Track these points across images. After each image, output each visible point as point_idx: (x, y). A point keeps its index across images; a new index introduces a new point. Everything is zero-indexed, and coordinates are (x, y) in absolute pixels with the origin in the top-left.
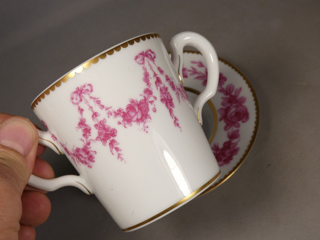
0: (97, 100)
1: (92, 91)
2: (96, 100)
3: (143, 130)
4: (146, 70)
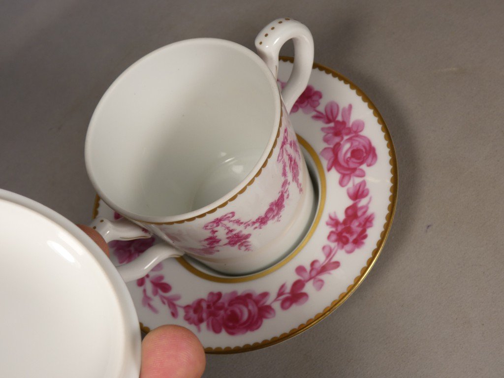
0: (237, 220)
1: (233, 216)
3: (277, 221)
4: (284, 162)
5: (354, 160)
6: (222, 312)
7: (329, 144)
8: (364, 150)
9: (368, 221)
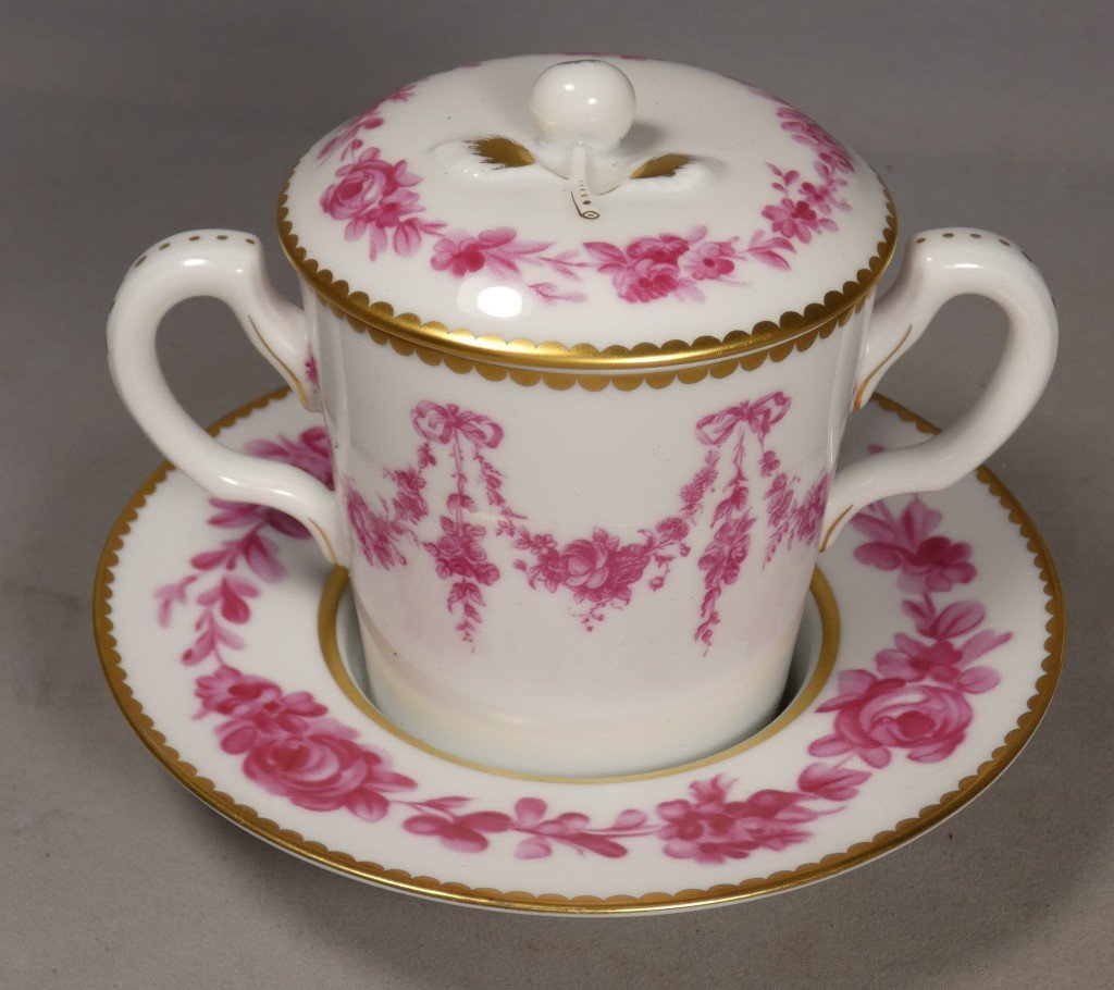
0: (495, 475)
1: (493, 444)
2: (488, 472)
3: (583, 619)
4: (714, 465)
5: (895, 729)
6: (283, 735)
7: (879, 670)
8: (937, 727)
9: (785, 838)
